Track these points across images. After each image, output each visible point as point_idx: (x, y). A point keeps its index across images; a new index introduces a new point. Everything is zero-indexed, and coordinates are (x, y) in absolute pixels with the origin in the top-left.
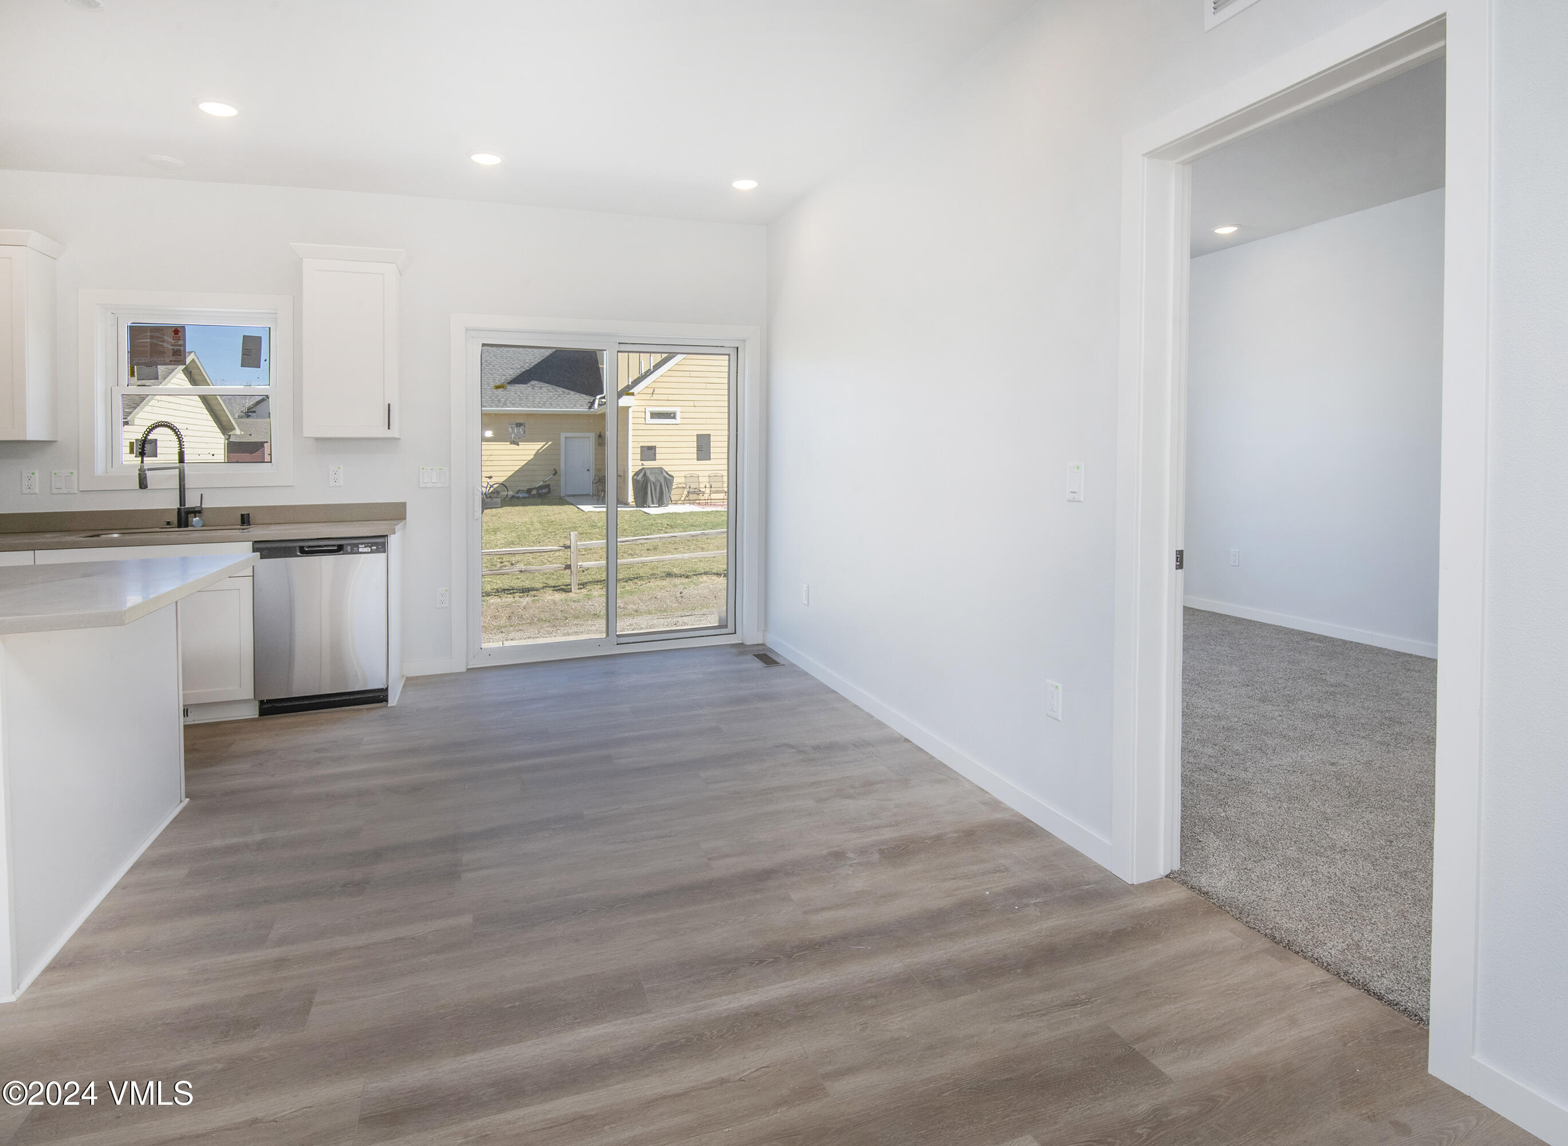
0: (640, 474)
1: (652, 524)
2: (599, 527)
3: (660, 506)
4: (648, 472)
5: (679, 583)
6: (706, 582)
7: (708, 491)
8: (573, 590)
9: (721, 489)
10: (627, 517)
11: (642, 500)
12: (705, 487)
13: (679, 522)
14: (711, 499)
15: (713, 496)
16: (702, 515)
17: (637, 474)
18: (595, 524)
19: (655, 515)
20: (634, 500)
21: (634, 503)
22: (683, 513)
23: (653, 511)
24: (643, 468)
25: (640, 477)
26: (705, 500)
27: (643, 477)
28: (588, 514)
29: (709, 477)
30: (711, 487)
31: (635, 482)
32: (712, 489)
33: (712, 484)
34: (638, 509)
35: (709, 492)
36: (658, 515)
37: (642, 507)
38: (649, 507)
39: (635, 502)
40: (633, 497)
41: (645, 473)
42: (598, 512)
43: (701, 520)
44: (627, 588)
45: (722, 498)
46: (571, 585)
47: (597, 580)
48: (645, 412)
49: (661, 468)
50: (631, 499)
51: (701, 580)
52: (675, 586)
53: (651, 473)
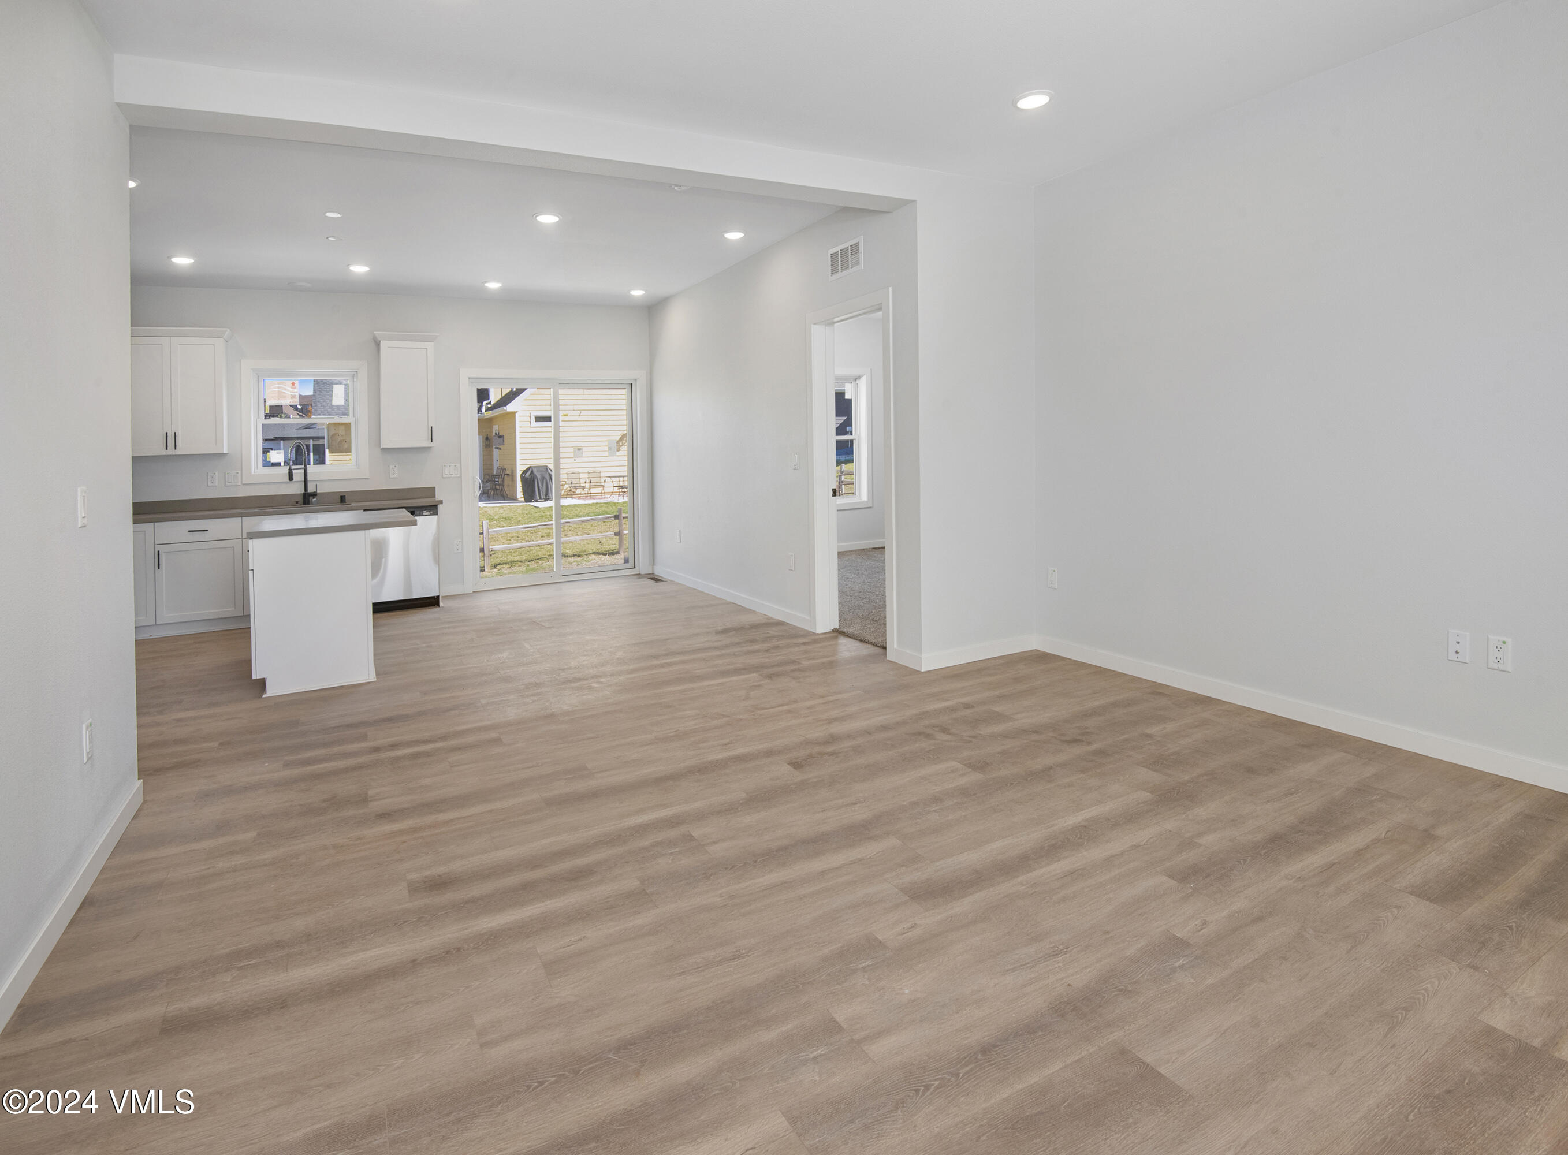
0: (527, 472)
1: (542, 516)
2: (496, 520)
3: (546, 500)
4: (535, 471)
5: (572, 561)
6: (595, 559)
7: (587, 486)
8: (486, 570)
9: (599, 484)
10: (519, 511)
11: (529, 496)
12: (586, 482)
13: (565, 513)
14: (590, 493)
15: (593, 490)
16: (585, 507)
17: (525, 472)
18: (492, 517)
19: (544, 508)
20: (523, 496)
21: (523, 499)
22: (568, 506)
23: (541, 505)
24: (530, 467)
25: (528, 474)
26: (585, 494)
27: (530, 474)
28: (484, 509)
29: (589, 473)
30: (590, 482)
31: (524, 480)
32: (592, 484)
33: (592, 479)
34: (527, 504)
35: (589, 487)
36: (547, 508)
37: (531, 502)
38: (537, 501)
39: (524, 497)
40: (522, 493)
41: (532, 471)
42: (493, 507)
43: (584, 511)
44: (531, 566)
45: (600, 492)
46: (484, 567)
47: (506, 562)
48: (530, 416)
49: (547, 466)
50: (520, 494)
51: (591, 558)
52: (570, 563)
53: (537, 471)
